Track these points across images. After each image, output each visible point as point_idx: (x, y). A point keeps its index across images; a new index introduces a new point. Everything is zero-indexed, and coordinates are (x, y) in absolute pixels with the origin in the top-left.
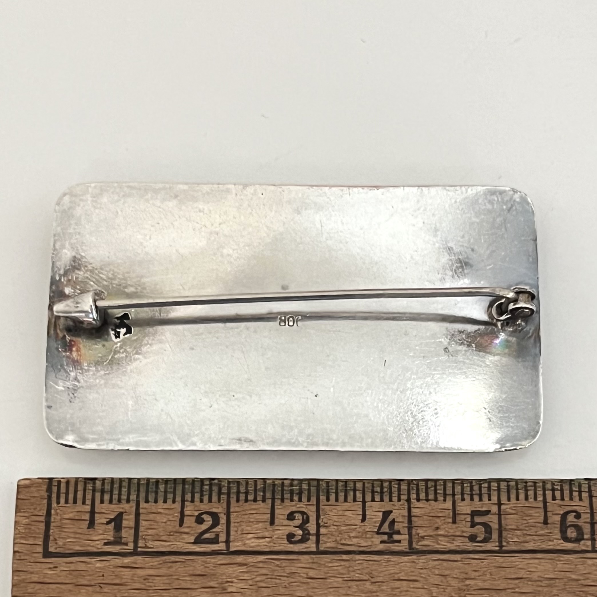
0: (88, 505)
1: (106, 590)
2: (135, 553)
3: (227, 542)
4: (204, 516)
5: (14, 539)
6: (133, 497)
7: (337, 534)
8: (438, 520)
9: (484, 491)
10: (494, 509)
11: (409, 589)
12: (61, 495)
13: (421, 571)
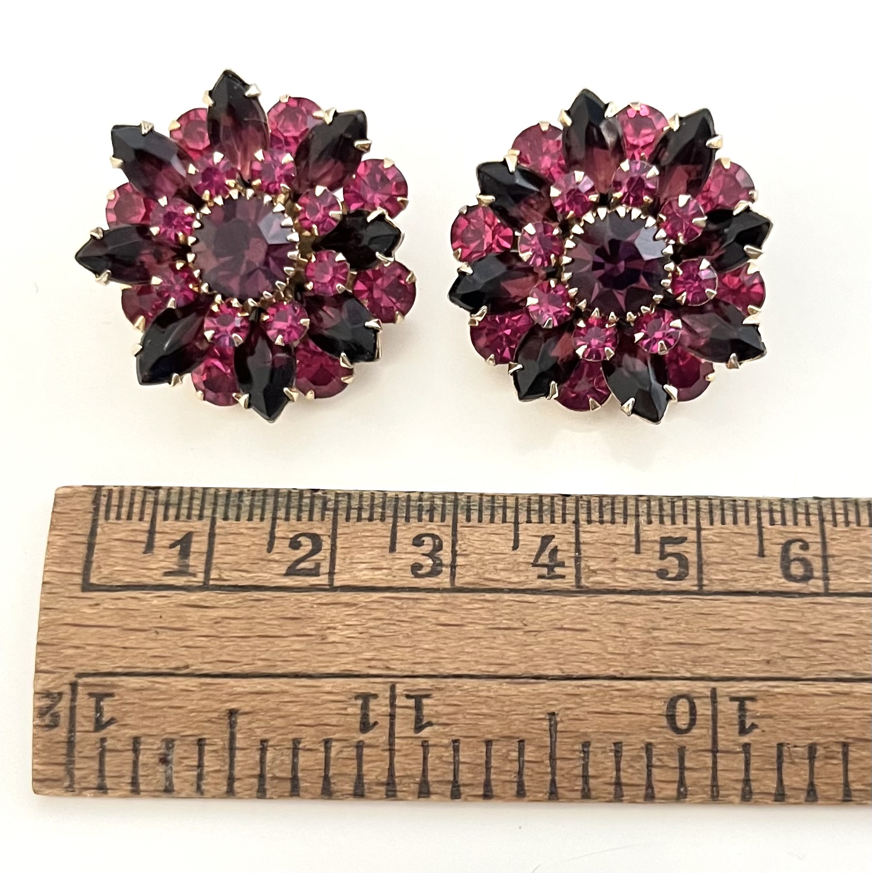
0: (147, 522)
1: (163, 637)
2: (205, 587)
3: (331, 573)
4: (301, 539)
5: (45, 565)
6: (208, 512)
7: (479, 564)
8: (615, 549)
9: (678, 510)
10: (692, 535)
11: (576, 642)
12: (112, 508)
13: (592, 617)
